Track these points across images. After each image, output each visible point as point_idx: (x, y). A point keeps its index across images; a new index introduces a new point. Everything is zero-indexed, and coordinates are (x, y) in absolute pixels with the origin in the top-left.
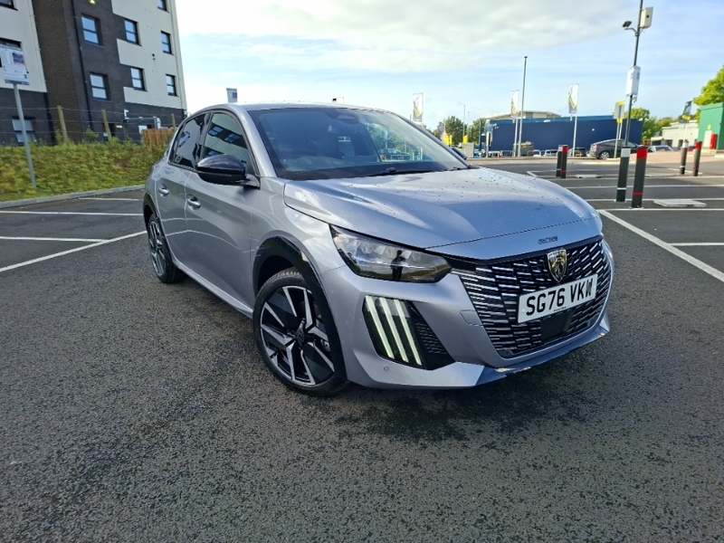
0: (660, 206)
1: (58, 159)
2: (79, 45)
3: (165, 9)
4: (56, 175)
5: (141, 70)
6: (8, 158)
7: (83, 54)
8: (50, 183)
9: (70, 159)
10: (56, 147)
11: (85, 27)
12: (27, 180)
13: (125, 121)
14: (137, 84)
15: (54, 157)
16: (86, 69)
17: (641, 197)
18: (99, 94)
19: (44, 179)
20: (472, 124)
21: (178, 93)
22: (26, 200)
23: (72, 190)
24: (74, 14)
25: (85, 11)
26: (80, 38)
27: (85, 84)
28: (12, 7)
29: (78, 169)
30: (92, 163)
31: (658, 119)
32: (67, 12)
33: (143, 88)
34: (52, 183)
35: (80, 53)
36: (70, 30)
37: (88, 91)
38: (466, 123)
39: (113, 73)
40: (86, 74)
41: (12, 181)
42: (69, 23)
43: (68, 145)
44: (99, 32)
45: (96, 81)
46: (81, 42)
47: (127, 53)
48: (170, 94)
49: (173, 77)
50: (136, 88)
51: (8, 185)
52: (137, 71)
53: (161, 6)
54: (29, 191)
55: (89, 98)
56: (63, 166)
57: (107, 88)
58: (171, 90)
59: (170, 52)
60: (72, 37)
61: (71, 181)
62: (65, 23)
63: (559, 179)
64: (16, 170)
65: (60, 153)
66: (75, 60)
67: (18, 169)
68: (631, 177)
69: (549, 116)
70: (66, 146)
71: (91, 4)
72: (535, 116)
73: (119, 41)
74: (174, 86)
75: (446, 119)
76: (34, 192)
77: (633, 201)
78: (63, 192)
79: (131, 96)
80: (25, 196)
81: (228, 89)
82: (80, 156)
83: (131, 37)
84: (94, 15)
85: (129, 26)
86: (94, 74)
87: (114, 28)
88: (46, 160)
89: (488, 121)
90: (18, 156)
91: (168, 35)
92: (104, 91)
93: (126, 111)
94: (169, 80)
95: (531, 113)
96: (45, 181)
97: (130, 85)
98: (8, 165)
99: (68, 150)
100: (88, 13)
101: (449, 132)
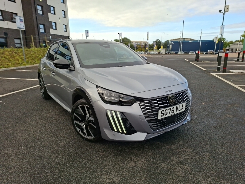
0: (232, 72)
1: (32, 53)
2: (36, 15)
3: (64, 3)
4: (32, 58)
5: (55, 23)
6: (16, 52)
7: (37, 17)
8: (30, 61)
9: (35, 53)
10: (31, 49)
11: (38, 9)
12: (23, 60)
13: (50, 40)
14: (54, 27)
15: (30, 52)
16: (38, 23)
17: (226, 69)
18: (42, 31)
19: (28, 59)
20: (164, 42)
21: (67, 31)
22: (23, 66)
23: (37, 63)
24: (35, 5)
25: (38, 4)
26: (37, 12)
27: (38, 28)
28: (15, 2)
29: (38, 56)
30: (42, 54)
31: (228, 41)
32: (33, 4)
33: (56, 29)
34: (31, 61)
35: (36, 17)
36: (33, 10)
37: (39, 30)
38: (162, 42)
39: (47, 24)
40: (38, 24)
41: (18, 60)
42: (33, 8)
43: (34, 48)
44: (42, 10)
45: (41, 27)
46: (37, 14)
47: (51, 18)
48: (64, 31)
49: (66, 25)
50: (54, 29)
51: (17, 61)
52: (54, 23)
53: (62, 2)
54: (24, 64)
55: (39, 32)
56: (33, 55)
57: (45, 29)
58: (65, 30)
59: (65, 17)
60: (34, 12)
61: (36, 60)
62: (32, 8)
63: (196, 62)
64: (19, 56)
65: (32, 51)
66: (35, 20)
67: (20, 56)
68: (222, 62)
69: (191, 40)
70: (34, 49)
71: (40, 1)
72: (186, 40)
73: (49, 14)
74: (66, 28)
75: (156, 40)
76: (25, 64)
77: (223, 71)
78: (34, 64)
79: (52, 32)
80: (23, 65)
81: (86, 30)
82: (38, 52)
83: (52, 12)
84: (41, 5)
85: (52, 8)
86: (41, 24)
87: (47, 9)
88: (28, 53)
89: (170, 41)
90: (19, 52)
91: (64, 11)
92: (43, 30)
93: (51, 37)
94: (64, 26)
95: (185, 39)
96: (28, 60)
97: (52, 28)
98: (16, 55)
99: (34, 50)
100: (39, 4)
101: (157, 45)
